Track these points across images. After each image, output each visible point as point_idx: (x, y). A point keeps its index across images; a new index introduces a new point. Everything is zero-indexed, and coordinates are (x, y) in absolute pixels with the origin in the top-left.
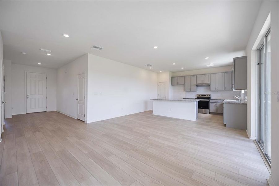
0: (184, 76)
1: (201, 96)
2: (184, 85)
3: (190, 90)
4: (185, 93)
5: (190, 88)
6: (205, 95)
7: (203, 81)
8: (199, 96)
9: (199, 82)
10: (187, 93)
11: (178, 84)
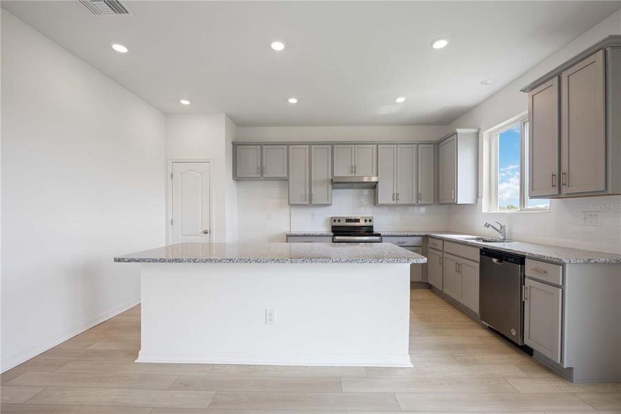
0: (288, 144)
1: (343, 223)
2: (285, 180)
3: (309, 202)
4: (286, 211)
5: (311, 195)
6: (358, 221)
7: (353, 169)
8: (337, 224)
9: (342, 172)
10: (294, 210)
11: (262, 175)
